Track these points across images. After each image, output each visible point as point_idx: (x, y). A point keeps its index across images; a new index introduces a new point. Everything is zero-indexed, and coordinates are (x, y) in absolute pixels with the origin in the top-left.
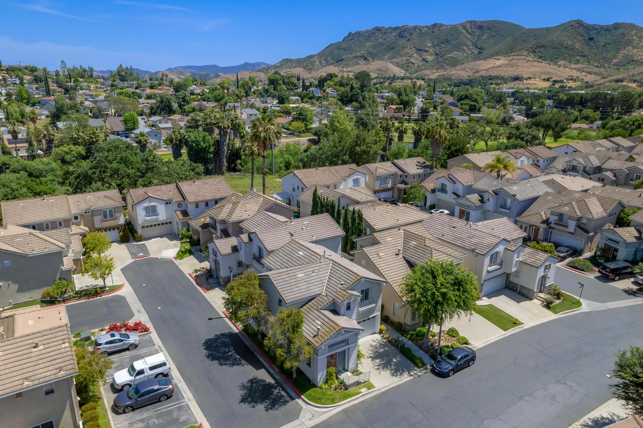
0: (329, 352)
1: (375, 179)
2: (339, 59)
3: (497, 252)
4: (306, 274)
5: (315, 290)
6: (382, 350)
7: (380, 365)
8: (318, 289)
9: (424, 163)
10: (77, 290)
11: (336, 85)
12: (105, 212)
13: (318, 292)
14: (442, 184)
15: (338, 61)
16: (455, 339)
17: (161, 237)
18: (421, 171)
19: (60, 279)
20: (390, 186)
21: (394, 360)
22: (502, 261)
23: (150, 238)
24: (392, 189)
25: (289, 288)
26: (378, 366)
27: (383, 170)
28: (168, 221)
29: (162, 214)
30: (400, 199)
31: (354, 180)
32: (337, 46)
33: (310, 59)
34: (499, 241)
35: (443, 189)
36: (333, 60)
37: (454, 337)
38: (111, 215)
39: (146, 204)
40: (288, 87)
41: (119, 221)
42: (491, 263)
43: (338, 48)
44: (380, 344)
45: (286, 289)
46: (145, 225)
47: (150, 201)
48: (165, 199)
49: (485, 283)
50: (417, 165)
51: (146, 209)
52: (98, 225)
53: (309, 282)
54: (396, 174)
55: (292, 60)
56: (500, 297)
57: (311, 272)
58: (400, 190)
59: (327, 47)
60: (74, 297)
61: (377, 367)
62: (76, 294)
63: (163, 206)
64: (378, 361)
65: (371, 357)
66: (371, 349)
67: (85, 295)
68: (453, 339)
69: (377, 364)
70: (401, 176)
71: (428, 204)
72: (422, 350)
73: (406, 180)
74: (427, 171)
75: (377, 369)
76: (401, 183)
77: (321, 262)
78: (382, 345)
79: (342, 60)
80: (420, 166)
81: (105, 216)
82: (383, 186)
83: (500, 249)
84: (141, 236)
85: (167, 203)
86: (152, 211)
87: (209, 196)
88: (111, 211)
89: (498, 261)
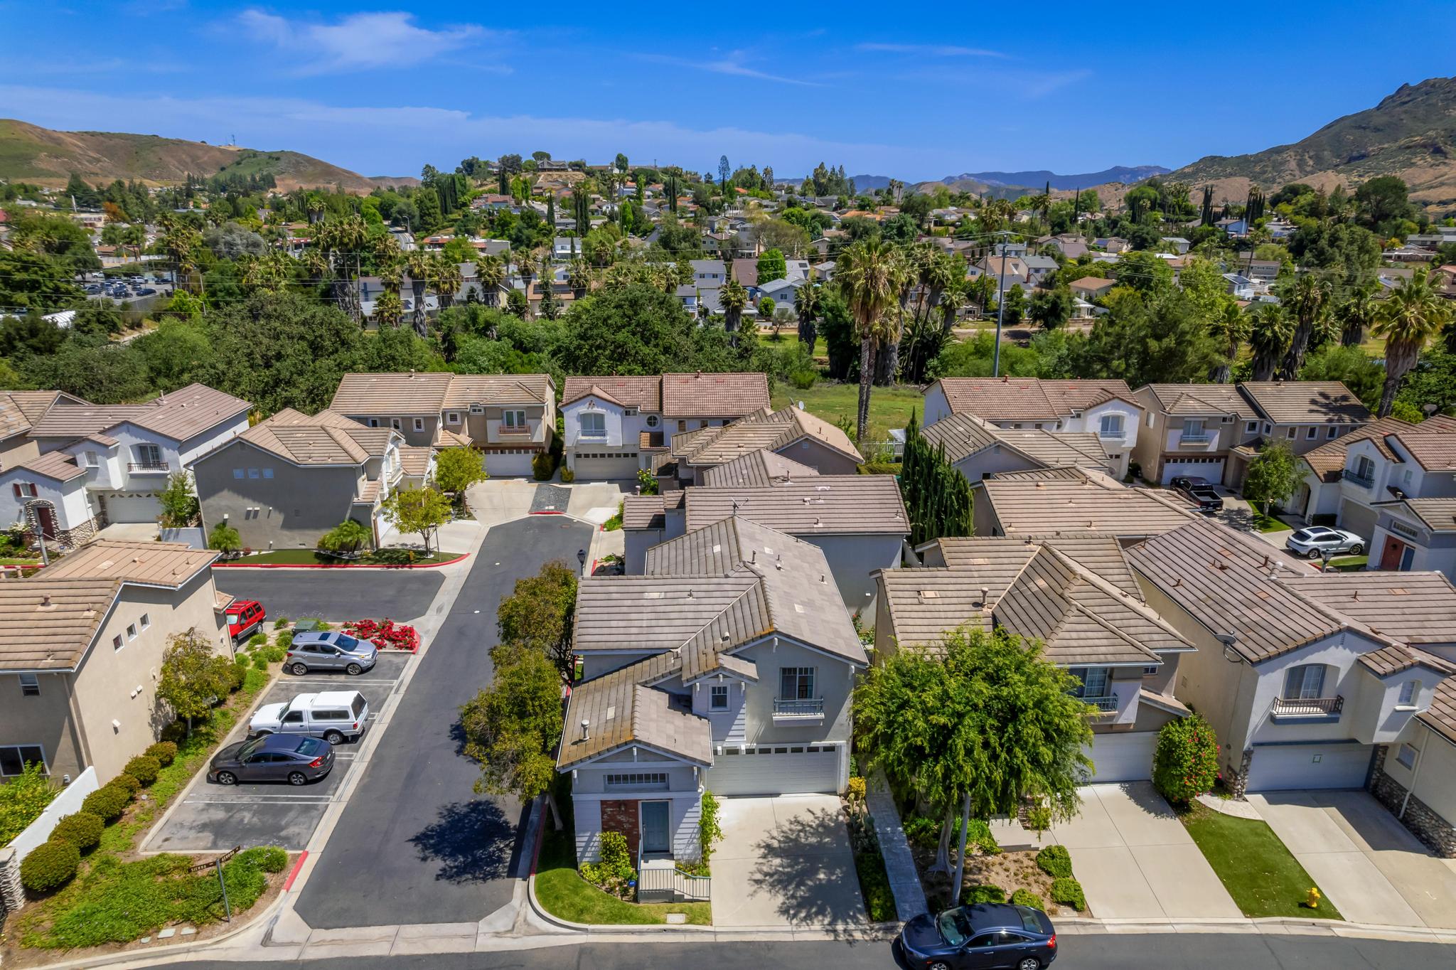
0: (607, 791)
1: (1167, 423)
2: (1355, 154)
3: (1323, 668)
4: (669, 595)
5: (664, 637)
6: (813, 840)
7: (771, 875)
8: (670, 637)
9: (1345, 398)
10: (381, 546)
11: (1297, 213)
12: (510, 415)
13: (666, 644)
14: (1364, 460)
15: (1351, 159)
16: (1050, 881)
17: (611, 481)
18: (1320, 419)
19: (351, 519)
20: (1213, 447)
21: (822, 876)
22: (1339, 700)
23: (587, 481)
24: (1221, 456)
25: (605, 617)
26: (766, 874)
27: (1196, 405)
28: (629, 451)
29: (615, 435)
30: (1238, 487)
31: (1105, 422)
32: (1361, 122)
33: (1275, 157)
34: (1327, 630)
35: (1363, 475)
36: (1338, 156)
37: (1049, 873)
38: (521, 422)
39: (583, 409)
40: (1172, 216)
41: (532, 436)
42: (1291, 696)
43: (1360, 127)
44: (822, 824)
45: (598, 617)
46: (582, 452)
47: (591, 404)
48: (624, 403)
49: (1259, 752)
50: (1313, 402)
51: (584, 418)
52: (493, 437)
53: (662, 616)
54: (1236, 416)
55: (1225, 159)
56: (1321, 811)
57: (686, 594)
58: (1242, 462)
59: (1328, 127)
60: (368, 559)
61: (759, 876)
62: (374, 554)
63: (619, 416)
64: (777, 861)
65: (768, 847)
66: (786, 827)
67: (387, 559)
68: (1045, 878)
69: (765, 869)
70: (1253, 426)
71: (1312, 511)
72: (921, 876)
73: (1267, 437)
74: (1340, 420)
75: (757, 882)
76: (1248, 445)
77: (727, 576)
78: (823, 828)
79: (1363, 157)
80: (1325, 406)
81: (510, 423)
82: (1192, 445)
83: (1339, 658)
84: (571, 473)
85: (627, 413)
86: (594, 424)
87: (712, 410)
88: (521, 415)
89: (1328, 695)
